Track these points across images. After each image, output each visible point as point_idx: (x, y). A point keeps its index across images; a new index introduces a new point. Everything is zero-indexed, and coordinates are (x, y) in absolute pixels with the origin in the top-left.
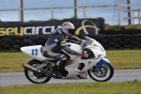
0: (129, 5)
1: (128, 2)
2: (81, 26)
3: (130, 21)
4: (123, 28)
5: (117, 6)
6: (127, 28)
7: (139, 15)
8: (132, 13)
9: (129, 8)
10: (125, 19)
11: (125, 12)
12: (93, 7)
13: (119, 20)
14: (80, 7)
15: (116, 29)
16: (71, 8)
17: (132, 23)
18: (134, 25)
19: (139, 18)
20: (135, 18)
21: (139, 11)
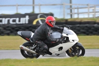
1: (71, 2)
2: (37, 18)
3: (71, 15)
4: (67, 20)
5: (62, 5)
6: (69, 20)
7: (78, 11)
8: (73, 10)
9: (71, 6)
10: (68, 14)
11: (68, 9)
12: (46, 5)
13: (64, 15)
14: (36, 5)
15: (62, 21)
16: (30, 5)
17: (73, 17)
18: (75, 19)
19: (78, 14)
20: (75, 13)
21: (78, 8)
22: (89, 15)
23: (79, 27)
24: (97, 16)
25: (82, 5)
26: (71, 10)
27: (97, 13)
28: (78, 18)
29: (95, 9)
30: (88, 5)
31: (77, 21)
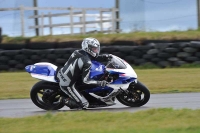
0: (36, 9)
1: (35, 5)
3: (37, 30)
4: (28, 40)
5: (18, 9)
6: (33, 40)
7: (50, 21)
8: (40, 20)
9: (36, 12)
10: (30, 28)
11: (31, 17)
13: (23, 30)
15: (18, 43)
17: (40, 34)
18: (44, 37)
19: (51, 27)
20: (45, 26)
21: (50, 16)
22: (72, 28)
23: (52, 52)
24: (88, 30)
25: (58, 8)
26: (36, 20)
27: (88, 25)
28: (50, 36)
29: (84, 17)
30: (69, 9)
31: (49, 40)
